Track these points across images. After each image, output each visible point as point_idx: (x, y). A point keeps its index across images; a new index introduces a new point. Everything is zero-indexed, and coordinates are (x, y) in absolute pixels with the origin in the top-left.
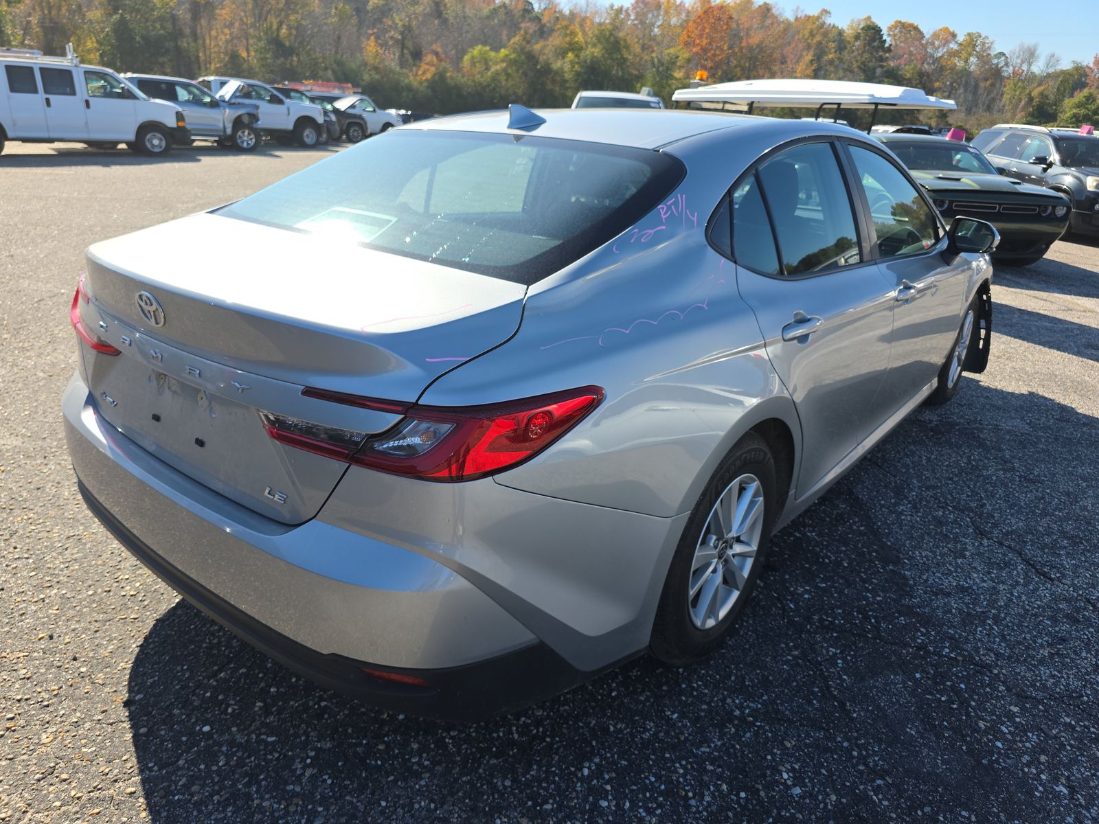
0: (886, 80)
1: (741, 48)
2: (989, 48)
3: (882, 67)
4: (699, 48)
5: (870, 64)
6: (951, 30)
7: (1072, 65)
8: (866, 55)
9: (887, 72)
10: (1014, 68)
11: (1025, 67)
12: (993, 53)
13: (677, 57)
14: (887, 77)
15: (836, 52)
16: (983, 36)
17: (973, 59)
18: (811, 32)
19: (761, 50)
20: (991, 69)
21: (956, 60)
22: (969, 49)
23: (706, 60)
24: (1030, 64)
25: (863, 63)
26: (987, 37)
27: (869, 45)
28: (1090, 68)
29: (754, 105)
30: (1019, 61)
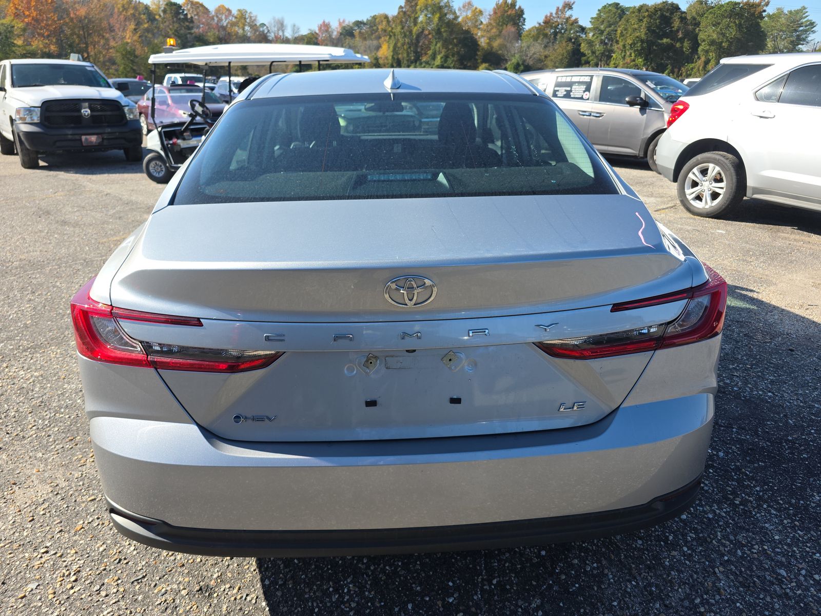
0: (197, 44)
1: (72, 20)
2: (255, 20)
3: (191, 34)
4: (30, 19)
5: (182, 32)
6: (227, 7)
7: (309, 32)
8: (176, 25)
9: (196, 37)
10: (275, 34)
11: (281, 33)
12: (258, 24)
13: (13, 27)
14: (197, 41)
15: (148, 22)
16: (249, 12)
17: (247, 28)
18: (123, 6)
19: (90, 21)
20: (260, 35)
21: (237, 29)
22: (243, 21)
23: (41, 29)
24: (283, 31)
25: (176, 31)
26: (250, 13)
27: (176, 17)
28: (317, 34)
29: (232, 64)
30: (276, 29)
